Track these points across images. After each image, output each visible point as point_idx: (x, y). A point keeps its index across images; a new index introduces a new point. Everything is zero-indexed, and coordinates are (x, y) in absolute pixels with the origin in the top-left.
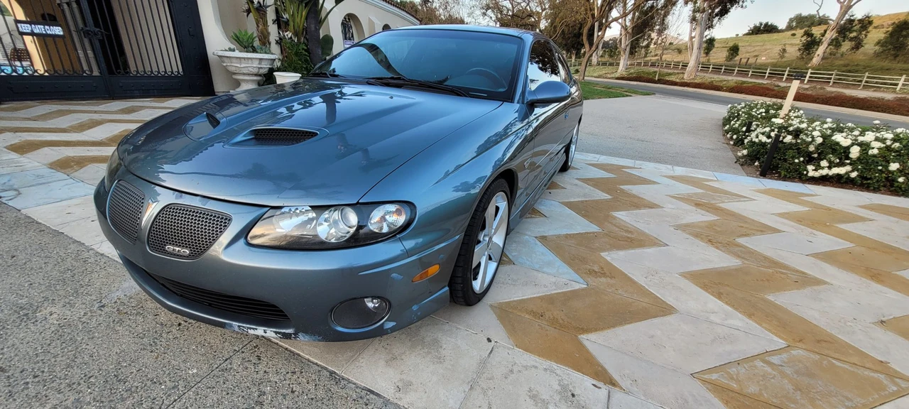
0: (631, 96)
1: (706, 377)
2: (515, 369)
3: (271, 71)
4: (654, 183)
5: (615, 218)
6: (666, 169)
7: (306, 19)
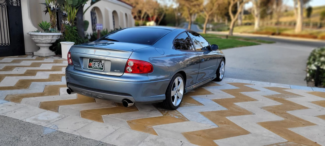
0: (260, 44)
3: (58, 41)
4: (258, 90)
5: (235, 105)
6: (267, 84)
7: (77, 14)
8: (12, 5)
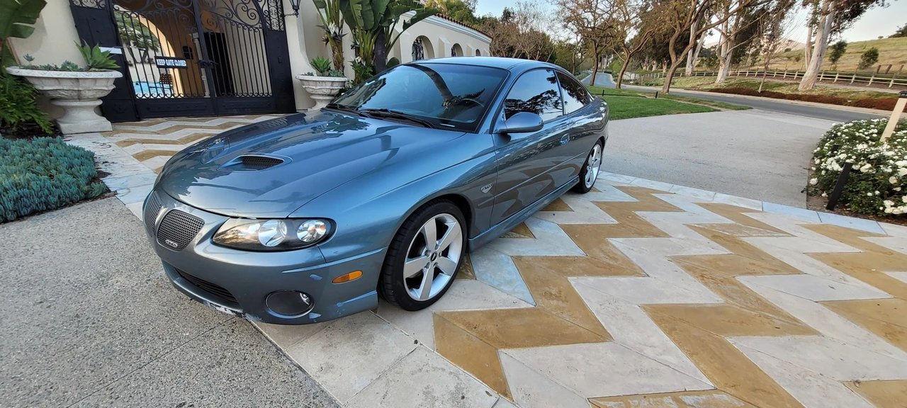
0: (719, 111)
1: (601, 403)
2: (425, 369)
4: (680, 210)
5: (608, 244)
6: (705, 196)
7: (375, 44)
8: (271, 28)
